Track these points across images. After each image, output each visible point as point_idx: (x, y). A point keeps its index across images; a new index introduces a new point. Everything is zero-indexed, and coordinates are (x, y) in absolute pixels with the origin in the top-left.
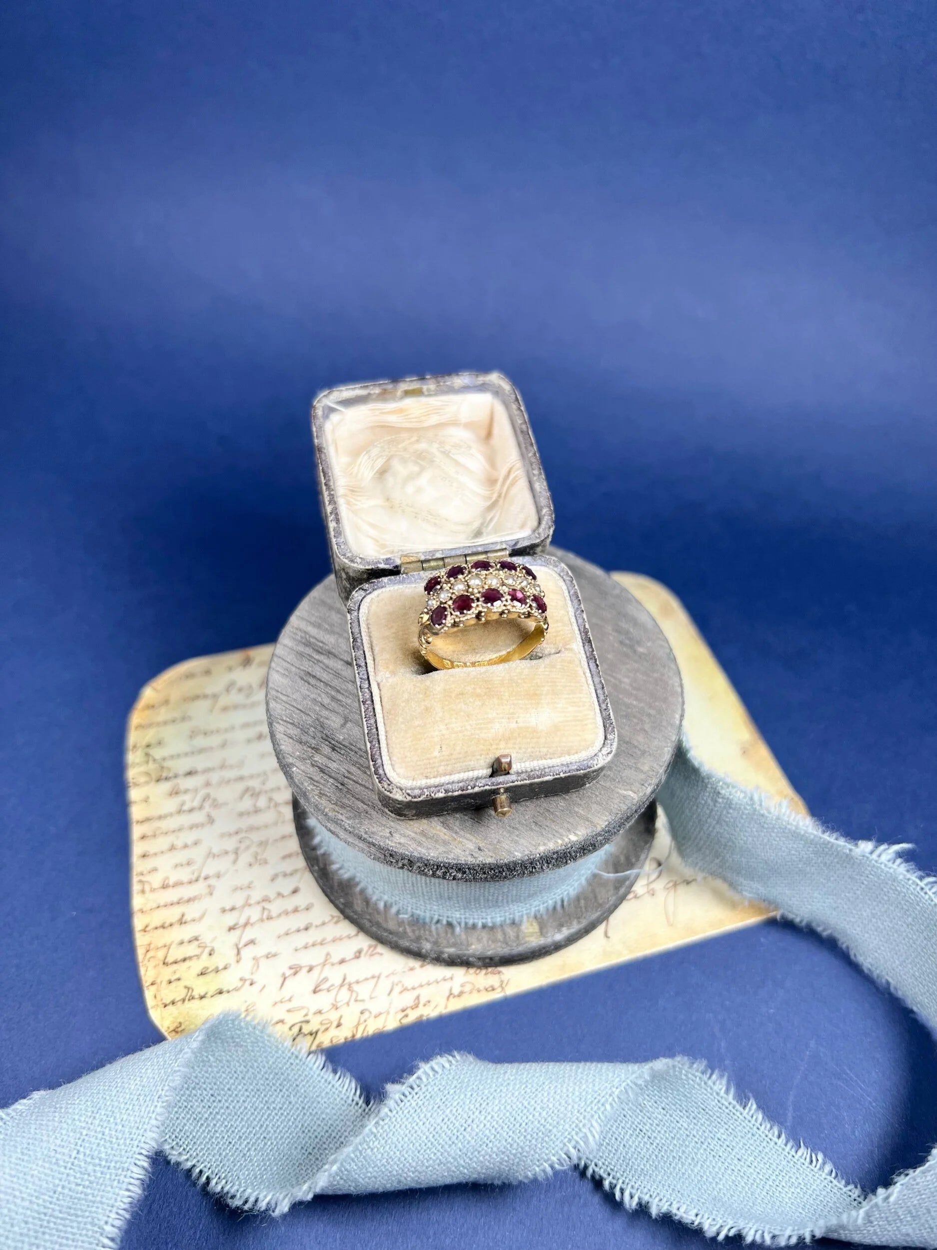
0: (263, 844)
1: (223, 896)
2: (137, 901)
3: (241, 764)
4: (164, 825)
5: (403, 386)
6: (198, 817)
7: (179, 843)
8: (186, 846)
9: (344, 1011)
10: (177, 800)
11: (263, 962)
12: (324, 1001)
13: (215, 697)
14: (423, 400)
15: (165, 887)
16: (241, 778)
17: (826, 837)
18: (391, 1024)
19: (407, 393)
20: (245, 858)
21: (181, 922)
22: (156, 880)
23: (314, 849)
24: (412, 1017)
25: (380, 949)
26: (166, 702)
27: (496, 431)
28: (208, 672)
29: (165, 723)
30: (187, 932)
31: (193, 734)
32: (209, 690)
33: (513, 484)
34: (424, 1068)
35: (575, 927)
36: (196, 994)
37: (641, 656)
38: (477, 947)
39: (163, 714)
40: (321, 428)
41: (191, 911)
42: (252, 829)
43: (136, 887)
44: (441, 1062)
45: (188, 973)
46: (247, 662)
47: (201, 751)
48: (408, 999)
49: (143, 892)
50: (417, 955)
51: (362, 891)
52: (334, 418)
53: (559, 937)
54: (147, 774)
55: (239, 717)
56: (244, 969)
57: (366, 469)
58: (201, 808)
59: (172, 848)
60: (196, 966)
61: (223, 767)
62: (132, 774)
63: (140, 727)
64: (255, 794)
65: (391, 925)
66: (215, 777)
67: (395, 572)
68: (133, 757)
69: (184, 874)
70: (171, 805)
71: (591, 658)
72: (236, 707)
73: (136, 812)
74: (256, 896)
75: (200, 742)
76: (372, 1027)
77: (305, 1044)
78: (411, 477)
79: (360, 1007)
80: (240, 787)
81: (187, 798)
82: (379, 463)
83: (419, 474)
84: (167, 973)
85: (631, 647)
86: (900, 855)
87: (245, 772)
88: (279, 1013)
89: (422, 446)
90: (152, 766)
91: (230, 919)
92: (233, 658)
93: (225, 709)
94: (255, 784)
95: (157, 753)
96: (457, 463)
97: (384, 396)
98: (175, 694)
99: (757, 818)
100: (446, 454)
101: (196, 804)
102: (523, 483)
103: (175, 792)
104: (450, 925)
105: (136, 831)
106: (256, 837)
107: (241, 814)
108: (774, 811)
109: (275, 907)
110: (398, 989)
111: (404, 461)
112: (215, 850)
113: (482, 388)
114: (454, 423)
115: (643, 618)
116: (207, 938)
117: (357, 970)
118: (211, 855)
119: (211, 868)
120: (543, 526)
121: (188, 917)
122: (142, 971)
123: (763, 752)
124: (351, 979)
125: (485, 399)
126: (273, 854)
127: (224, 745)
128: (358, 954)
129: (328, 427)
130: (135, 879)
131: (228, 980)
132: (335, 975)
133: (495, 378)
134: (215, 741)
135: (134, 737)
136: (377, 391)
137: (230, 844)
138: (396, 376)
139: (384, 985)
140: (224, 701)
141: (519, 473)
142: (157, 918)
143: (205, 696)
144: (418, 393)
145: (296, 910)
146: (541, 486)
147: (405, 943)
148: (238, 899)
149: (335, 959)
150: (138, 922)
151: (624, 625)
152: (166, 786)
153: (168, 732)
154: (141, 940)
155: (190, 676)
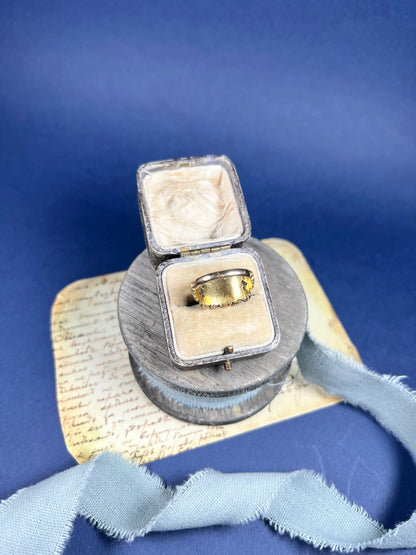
0: (115, 369)
1: (99, 393)
2: (59, 397)
3: (104, 331)
4: (69, 360)
5: (180, 162)
6: (85, 357)
7: (77, 369)
8: (80, 370)
9: (154, 446)
10: (75, 349)
11: (117, 424)
12: (145, 441)
13: (91, 298)
14: (189, 168)
15: (72, 389)
16: (104, 338)
17: (369, 373)
18: (175, 452)
19: (182, 166)
20: (107, 376)
21: (80, 406)
22: (67, 387)
23: (139, 373)
24: (185, 448)
25: (170, 417)
26: (68, 301)
27: (223, 183)
28: (87, 287)
29: (68, 311)
30: (82, 411)
31: (81, 317)
32: (88, 296)
33: (231, 210)
34: (192, 477)
35: (256, 409)
36: (88, 439)
37: (289, 290)
38: (212, 418)
39: (67, 307)
40: (141, 183)
41: (84, 401)
42: (109, 362)
43: (58, 390)
44: (199, 474)
45: (84, 429)
46: (105, 282)
47: (86, 325)
48: (183, 440)
49: (62, 392)
50: (187, 421)
51: (162, 393)
52: (147, 177)
53: (249, 413)
54: (61, 336)
55: (102, 309)
56: (109, 428)
57: (162, 201)
58: (86, 352)
59: (74, 371)
60: (88, 426)
61: (95, 332)
62: (54, 336)
63: (56, 313)
64: (111, 346)
65: (175, 408)
66: (92, 337)
67: (178, 256)
68: (54, 328)
69: (80, 384)
70: (72, 351)
71: (268, 297)
72: (100, 303)
73: (57, 354)
74: (113, 393)
75: (85, 320)
76: (167, 453)
77: (138, 462)
78: (184, 205)
79: (161, 444)
80: (104, 341)
81: (80, 347)
82: (169, 198)
83: (187, 204)
84: (75, 430)
85: (284, 286)
86: (401, 380)
87: (106, 334)
88: (126, 447)
89: (188, 190)
90: (63, 332)
91: (102, 404)
92: (98, 279)
93: (95, 304)
94: (111, 340)
95: (65, 326)
96: (205, 198)
97: (170, 167)
98: (73, 297)
99: (339, 363)
100: (200, 194)
101: (84, 350)
102: (236, 211)
103: (74, 345)
104: (201, 408)
105: (57, 363)
106: (112, 366)
107: (105, 355)
108: (347, 362)
109: (122, 399)
110: (178, 436)
111: (179, 197)
112: (94, 372)
113: (217, 163)
114: (204, 179)
115: (289, 271)
116: (92, 413)
117: (159, 427)
118: (92, 374)
119: (93, 380)
120: (246, 232)
121: (83, 404)
122: (63, 429)
123: (338, 325)
124: (157, 431)
125: (218, 168)
126: (120, 374)
127: (96, 322)
128: (160, 420)
129: (144, 182)
130: (58, 386)
131: (102, 432)
132: (149, 430)
133: (223, 158)
134: (92, 320)
135: (54, 318)
136: (168, 165)
137: (101, 369)
138: (176, 158)
139: (172, 434)
140: (94, 300)
141: (235, 205)
142: (68, 405)
143: (86, 298)
144: (187, 165)
145: (131, 400)
146: (245, 213)
147: (181, 416)
148: (105, 395)
149: (150, 421)
150: (60, 406)
151: (281, 275)
152: (70, 342)
153: (69, 316)
154: (62, 415)
155: (78, 288)
